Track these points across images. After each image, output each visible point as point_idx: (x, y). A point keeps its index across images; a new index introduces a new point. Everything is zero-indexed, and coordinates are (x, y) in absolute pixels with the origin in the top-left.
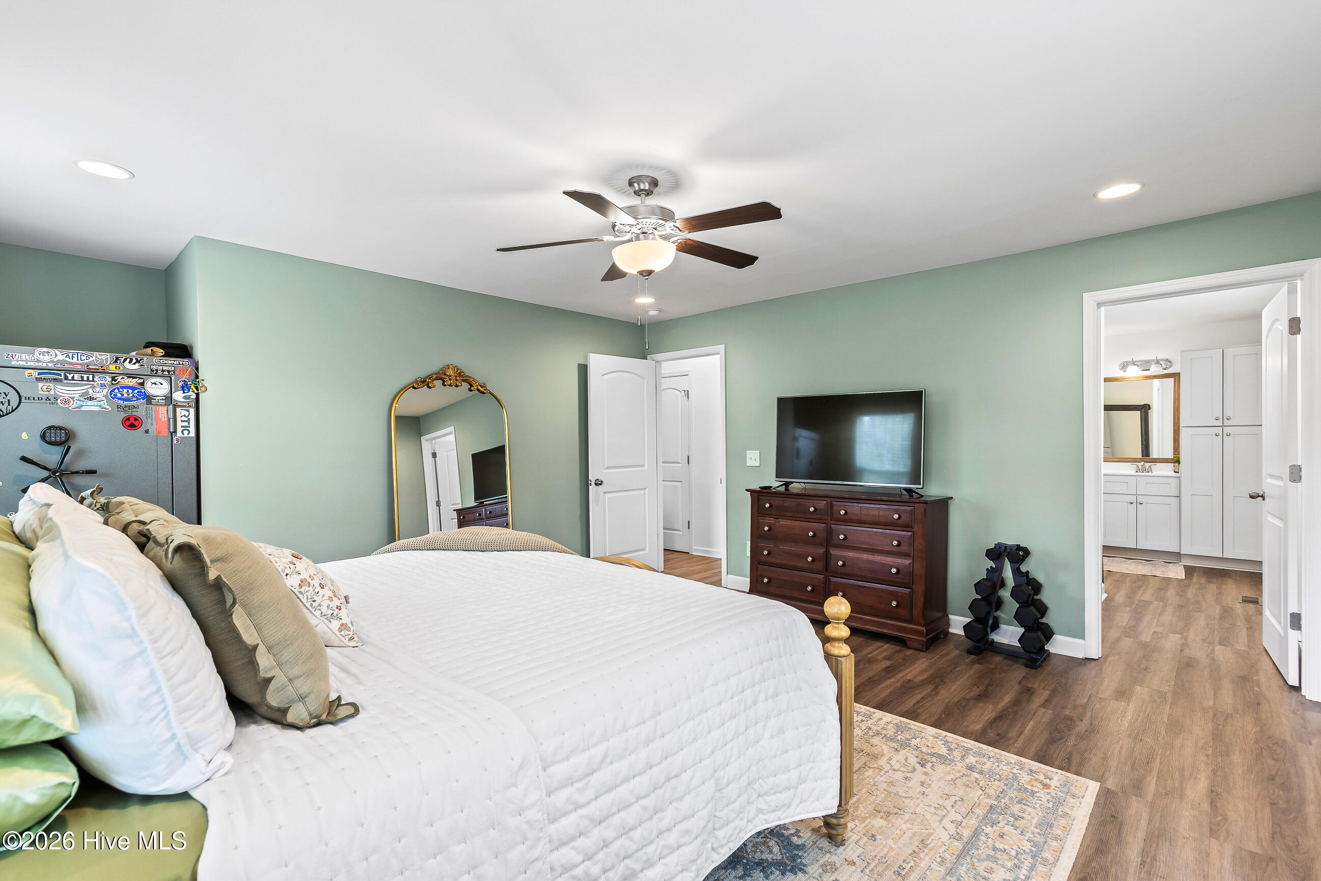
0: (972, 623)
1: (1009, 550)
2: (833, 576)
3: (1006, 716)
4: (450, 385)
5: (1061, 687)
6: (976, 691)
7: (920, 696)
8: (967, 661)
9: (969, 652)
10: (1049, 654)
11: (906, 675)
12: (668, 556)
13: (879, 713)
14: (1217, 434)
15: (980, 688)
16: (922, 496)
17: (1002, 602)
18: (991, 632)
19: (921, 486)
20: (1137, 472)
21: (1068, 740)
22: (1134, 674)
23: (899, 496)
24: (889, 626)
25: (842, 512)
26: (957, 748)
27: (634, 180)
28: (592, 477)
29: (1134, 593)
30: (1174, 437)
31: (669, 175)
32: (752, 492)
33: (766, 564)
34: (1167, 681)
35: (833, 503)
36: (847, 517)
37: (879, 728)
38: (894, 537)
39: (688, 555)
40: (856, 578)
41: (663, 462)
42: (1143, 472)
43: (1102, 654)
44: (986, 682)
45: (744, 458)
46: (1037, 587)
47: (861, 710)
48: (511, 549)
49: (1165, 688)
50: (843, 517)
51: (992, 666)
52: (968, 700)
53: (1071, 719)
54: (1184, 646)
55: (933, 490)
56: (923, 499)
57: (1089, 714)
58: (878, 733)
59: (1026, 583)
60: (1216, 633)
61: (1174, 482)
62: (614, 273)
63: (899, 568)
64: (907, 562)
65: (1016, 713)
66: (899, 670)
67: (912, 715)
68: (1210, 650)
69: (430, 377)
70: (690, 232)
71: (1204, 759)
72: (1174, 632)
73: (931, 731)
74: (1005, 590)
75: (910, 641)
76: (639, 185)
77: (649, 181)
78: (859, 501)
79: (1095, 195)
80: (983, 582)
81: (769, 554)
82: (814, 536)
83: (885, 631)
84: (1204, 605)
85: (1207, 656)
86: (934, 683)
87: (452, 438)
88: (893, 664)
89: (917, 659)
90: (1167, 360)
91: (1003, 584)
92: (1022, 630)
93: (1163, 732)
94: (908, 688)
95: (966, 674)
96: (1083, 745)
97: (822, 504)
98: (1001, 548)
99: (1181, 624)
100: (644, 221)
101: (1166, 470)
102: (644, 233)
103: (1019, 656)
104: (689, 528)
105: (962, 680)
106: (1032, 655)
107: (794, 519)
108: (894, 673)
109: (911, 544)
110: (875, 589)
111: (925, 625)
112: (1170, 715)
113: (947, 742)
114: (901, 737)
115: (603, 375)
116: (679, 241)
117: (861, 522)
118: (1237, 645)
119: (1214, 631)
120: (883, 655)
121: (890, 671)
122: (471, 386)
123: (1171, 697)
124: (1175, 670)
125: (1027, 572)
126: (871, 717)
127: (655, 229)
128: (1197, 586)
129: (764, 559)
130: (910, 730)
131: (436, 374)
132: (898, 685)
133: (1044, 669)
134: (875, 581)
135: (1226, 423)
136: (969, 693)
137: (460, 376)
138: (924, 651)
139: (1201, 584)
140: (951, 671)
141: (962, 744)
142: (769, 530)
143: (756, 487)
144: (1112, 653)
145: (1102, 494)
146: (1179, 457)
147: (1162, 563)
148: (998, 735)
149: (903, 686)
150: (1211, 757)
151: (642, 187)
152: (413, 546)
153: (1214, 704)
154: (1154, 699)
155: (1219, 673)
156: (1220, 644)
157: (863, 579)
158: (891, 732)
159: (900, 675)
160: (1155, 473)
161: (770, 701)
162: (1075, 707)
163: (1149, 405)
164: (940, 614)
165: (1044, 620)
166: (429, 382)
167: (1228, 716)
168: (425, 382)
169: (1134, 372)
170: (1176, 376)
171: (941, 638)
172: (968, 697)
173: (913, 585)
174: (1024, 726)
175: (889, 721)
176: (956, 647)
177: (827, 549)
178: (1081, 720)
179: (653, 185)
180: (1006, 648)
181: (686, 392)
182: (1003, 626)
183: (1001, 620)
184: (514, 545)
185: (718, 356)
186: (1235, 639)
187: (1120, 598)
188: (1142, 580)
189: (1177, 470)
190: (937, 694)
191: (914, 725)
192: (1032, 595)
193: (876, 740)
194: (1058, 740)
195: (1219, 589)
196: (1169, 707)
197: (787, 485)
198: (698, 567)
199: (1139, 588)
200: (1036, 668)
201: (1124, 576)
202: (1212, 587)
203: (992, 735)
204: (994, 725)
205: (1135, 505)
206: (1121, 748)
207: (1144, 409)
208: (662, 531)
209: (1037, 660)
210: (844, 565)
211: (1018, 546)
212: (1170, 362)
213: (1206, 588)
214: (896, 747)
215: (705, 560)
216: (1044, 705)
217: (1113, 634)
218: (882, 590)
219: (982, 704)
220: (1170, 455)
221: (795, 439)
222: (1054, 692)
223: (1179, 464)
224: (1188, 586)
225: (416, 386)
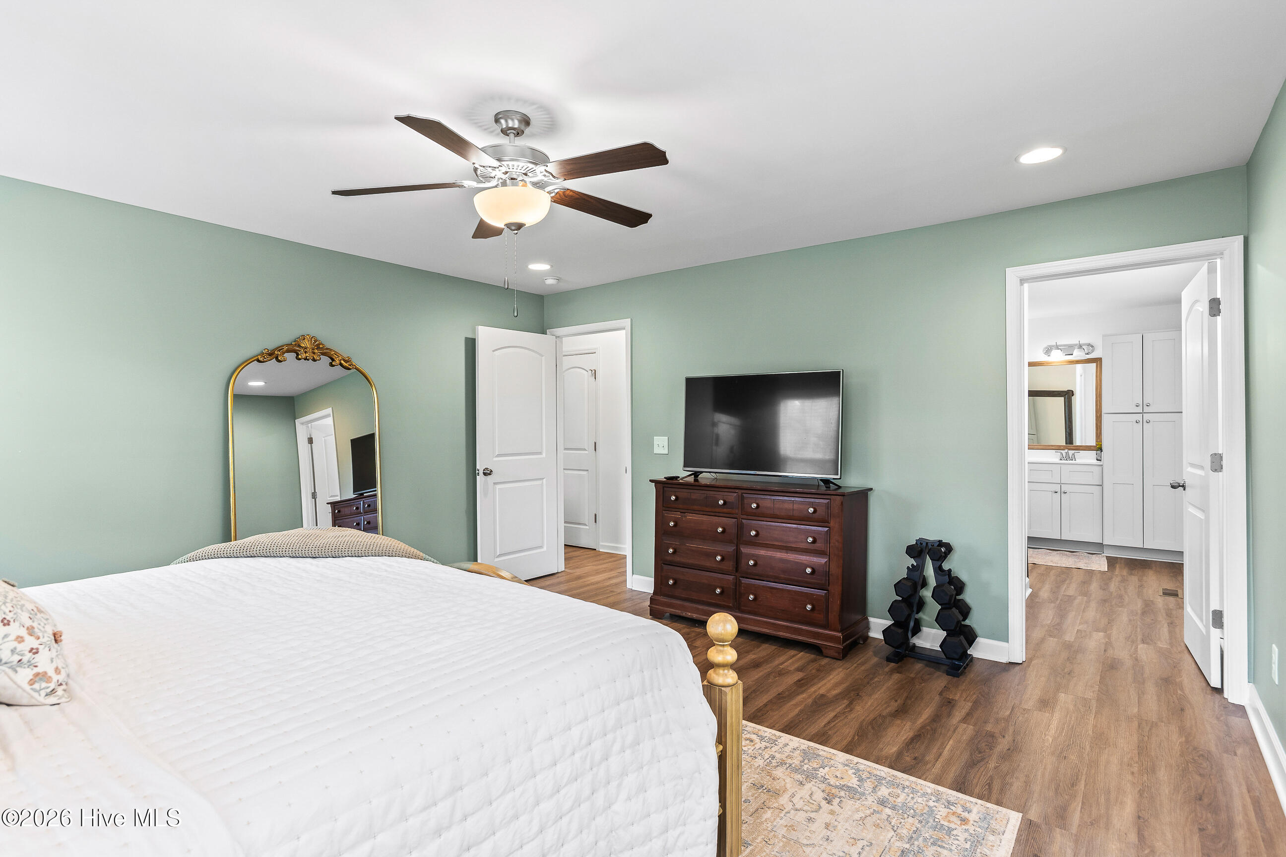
0: (892, 628)
1: (930, 547)
2: (743, 577)
3: (924, 735)
4: (306, 359)
5: (984, 697)
6: (894, 706)
7: (832, 714)
8: (887, 669)
9: (889, 660)
10: (972, 659)
11: (819, 688)
12: (570, 554)
13: (785, 738)
14: (1138, 421)
15: (899, 702)
16: (840, 487)
17: (924, 603)
18: (912, 637)
19: (838, 477)
20: (1061, 460)
21: (989, 762)
22: (1058, 679)
23: (817, 488)
24: (805, 632)
25: (754, 506)
26: (869, 778)
27: (500, 116)
28: (480, 466)
29: (1058, 587)
30: (1097, 424)
31: (541, 111)
32: (656, 482)
33: (671, 564)
34: (1092, 687)
35: (745, 495)
36: (759, 510)
37: (783, 757)
38: (808, 534)
39: (594, 551)
40: (768, 579)
41: (565, 449)
42: (1067, 460)
43: (1026, 658)
44: (905, 695)
45: (651, 445)
46: (959, 586)
47: (766, 734)
48: (350, 554)
49: (1090, 695)
50: (754, 511)
51: (912, 675)
52: (884, 717)
53: (992, 735)
54: (1108, 645)
55: (853, 481)
56: (840, 491)
57: (1011, 729)
58: (782, 763)
59: (948, 583)
60: (1139, 630)
61: (1097, 470)
62: (483, 231)
63: (814, 567)
64: (823, 560)
65: (934, 731)
66: (812, 683)
67: (822, 738)
68: (1133, 649)
69: (279, 348)
70: (565, 180)
71: (1130, 777)
72: (1098, 630)
73: (842, 757)
74: (927, 589)
75: (826, 648)
76: (506, 121)
77: (519, 118)
78: (772, 493)
79: (1016, 159)
80: (905, 582)
81: (674, 553)
82: (723, 532)
83: (800, 638)
84: (1126, 599)
85: (1131, 656)
86: (849, 698)
87: (329, 421)
88: (805, 676)
89: (833, 669)
90: (1089, 345)
91: (924, 584)
92: (944, 634)
93: (1088, 747)
94: (820, 704)
95: (883, 685)
96: (1005, 767)
97: (732, 497)
98: (922, 544)
99: (1104, 621)
100: (510, 163)
101: (1089, 457)
102: (512, 179)
103: (941, 662)
104: (596, 522)
105: (879, 692)
106: (954, 661)
107: (701, 513)
108: (805, 688)
109: (827, 540)
110: (789, 591)
111: (841, 631)
112: (1095, 726)
113: (858, 770)
114: (807, 766)
115: (493, 351)
116: (556, 191)
117: (775, 517)
118: (1159, 643)
119: (1136, 627)
120: (796, 666)
121: (802, 685)
122: (333, 360)
123: (1095, 705)
124: (1099, 674)
125: (950, 570)
126: (777, 743)
127: (526, 174)
128: (1119, 578)
129: (668, 558)
130: (818, 758)
131: (287, 345)
132: (810, 701)
133: (966, 677)
134: (788, 582)
135: (1146, 409)
136: (886, 708)
137: (318, 348)
138: (841, 660)
139: (1122, 576)
140: (868, 683)
141: (875, 772)
142: (675, 525)
143: (661, 477)
144: (1036, 655)
145: (1026, 483)
146: (1101, 444)
147: (1086, 554)
148: (915, 759)
149: (815, 702)
150: (1137, 775)
151: (510, 125)
152: (225, 552)
153: (1138, 712)
154: (1078, 708)
155: (1143, 675)
156: (1143, 642)
157: (776, 580)
158: (796, 762)
159: (813, 689)
160: (1078, 461)
161: (628, 752)
162: (997, 721)
163: (1072, 391)
164: (859, 617)
165: (967, 622)
166: (278, 354)
167: (1154, 725)
168: (274, 355)
169: (1057, 356)
170: (1098, 361)
171: (860, 643)
172: (884, 713)
173: (829, 586)
174: (942, 746)
175: (795, 747)
176: (876, 654)
177: (737, 546)
178: (1004, 737)
179: (523, 123)
180: (927, 653)
181: (594, 371)
182: (925, 630)
183: (923, 623)
184: (354, 549)
185: (623, 332)
186: (1157, 636)
187: (1045, 593)
188: (1066, 572)
189: (1099, 458)
190: (851, 710)
191: (824, 751)
192: (954, 596)
193: (779, 772)
194: (979, 762)
195: (1141, 581)
196: (1093, 717)
197: (696, 474)
198: (604, 566)
199: (1064, 581)
200: (958, 676)
201: (1049, 568)
202: (1134, 580)
203: (908, 759)
204: (911, 747)
205: (1059, 494)
206: (1045, 768)
207: (1068, 395)
208: (562, 525)
209: (959, 667)
210: (755, 565)
211: (940, 541)
212: (1092, 346)
213: (1127, 580)
214: (801, 779)
215: (612, 557)
216: (964, 720)
217: (1038, 634)
218: (796, 592)
219: (899, 722)
220: (1092, 442)
221: (714, 424)
222: (976, 704)
223: (1102, 451)
224: (1110, 579)
225: (261, 359)
